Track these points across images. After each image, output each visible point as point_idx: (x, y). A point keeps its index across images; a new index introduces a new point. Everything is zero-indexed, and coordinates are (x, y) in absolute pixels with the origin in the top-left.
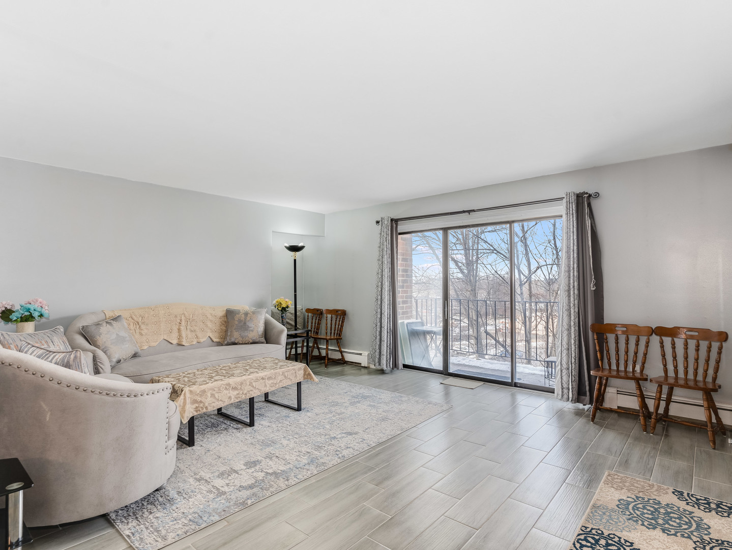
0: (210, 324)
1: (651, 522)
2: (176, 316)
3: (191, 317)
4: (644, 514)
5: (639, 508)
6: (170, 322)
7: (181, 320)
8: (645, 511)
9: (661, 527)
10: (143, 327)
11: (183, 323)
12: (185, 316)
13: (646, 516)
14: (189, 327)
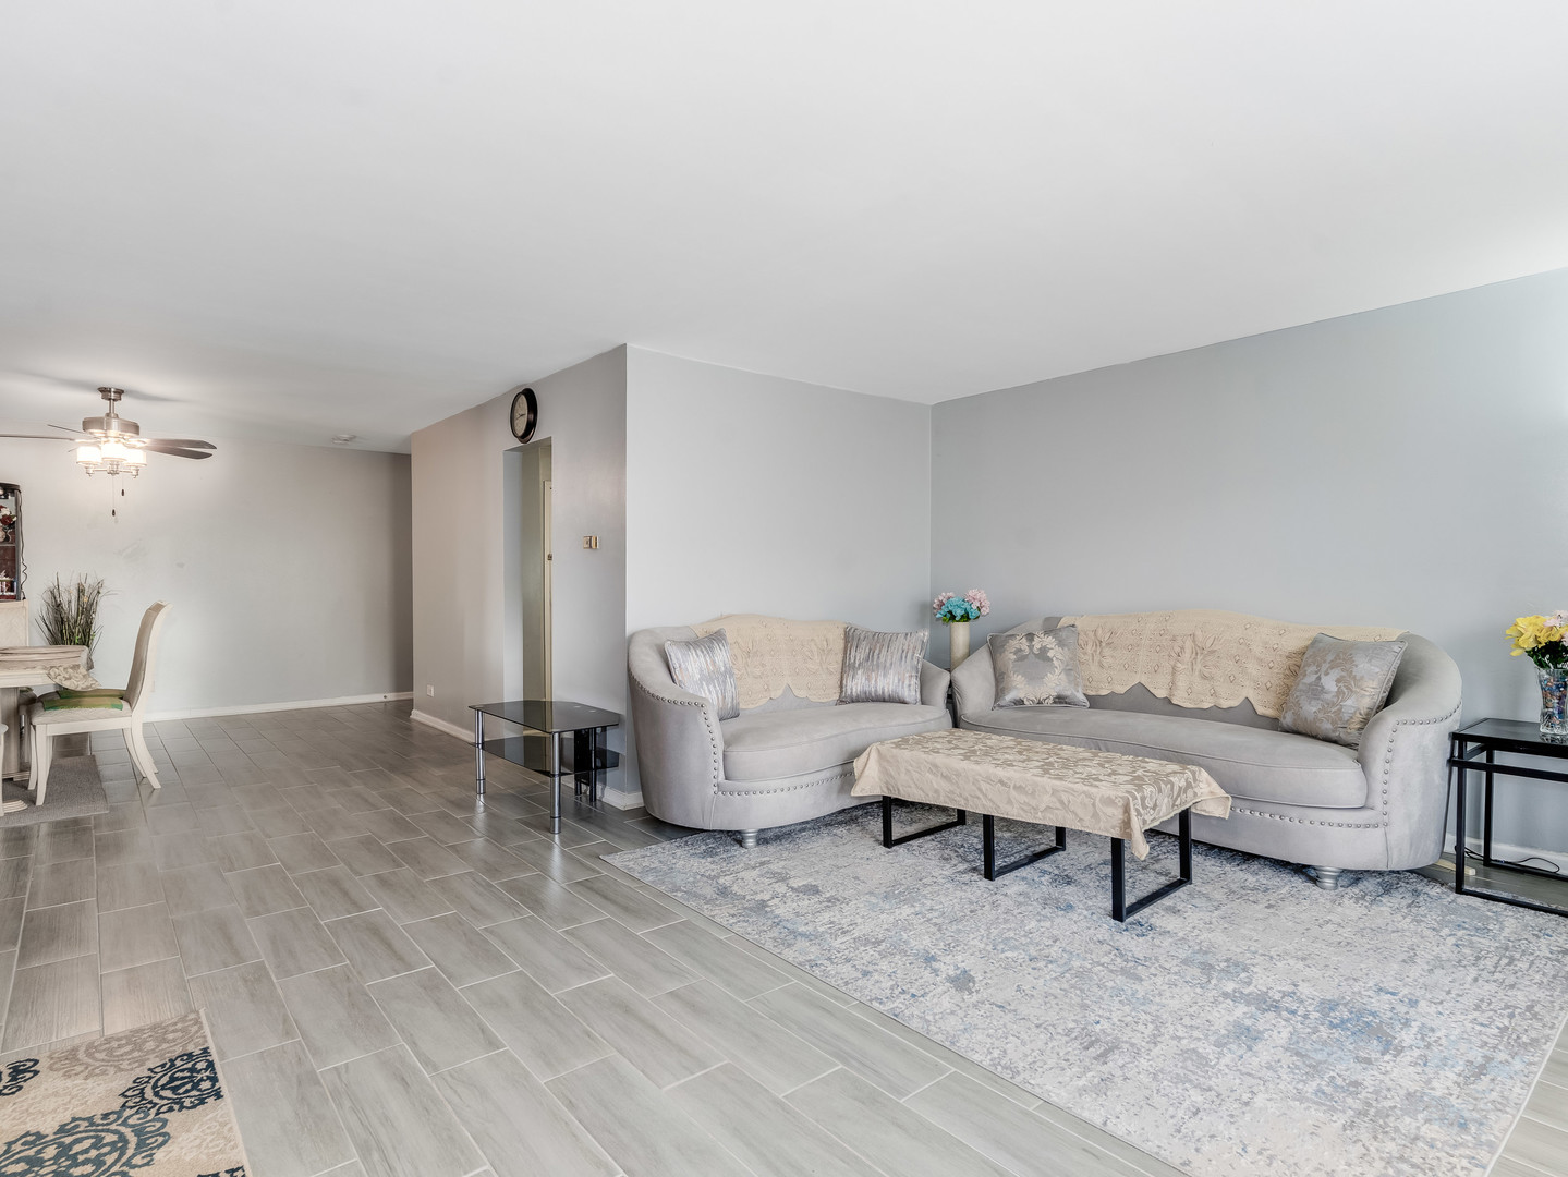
0: (1252, 668)
1: (72, 1135)
2: (1174, 639)
3: (1208, 644)
4: (94, 1146)
5: (109, 1153)
6: (1158, 649)
7: (1182, 648)
8: (93, 1153)
9: (48, 1139)
10: (1107, 652)
11: (1187, 655)
12: (1194, 641)
13: (87, 1144)
14: (1198, 667)
